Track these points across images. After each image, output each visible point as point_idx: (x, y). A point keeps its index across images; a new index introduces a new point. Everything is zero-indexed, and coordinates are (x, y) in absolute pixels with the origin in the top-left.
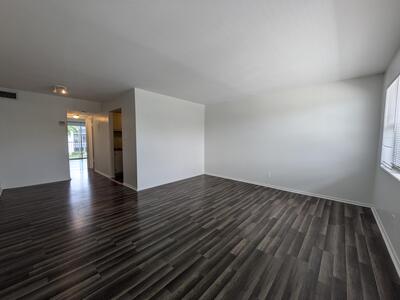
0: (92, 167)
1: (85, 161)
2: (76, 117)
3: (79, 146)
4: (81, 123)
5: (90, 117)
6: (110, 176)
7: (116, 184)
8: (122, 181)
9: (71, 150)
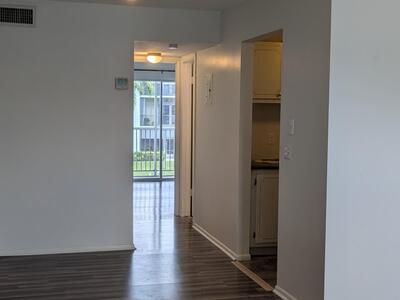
0: (186, 212)
1: (169, 189)
2: (153, 60)
3: (154, 135)
4: (165, 72)
5: (190, 57)
6: (235, 253)
7: (253, 288)
8: (273, 281)
9: (137, 148)
